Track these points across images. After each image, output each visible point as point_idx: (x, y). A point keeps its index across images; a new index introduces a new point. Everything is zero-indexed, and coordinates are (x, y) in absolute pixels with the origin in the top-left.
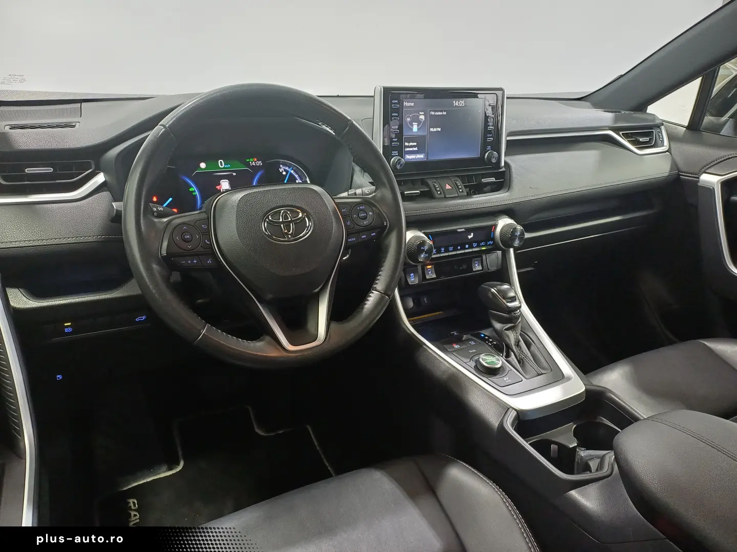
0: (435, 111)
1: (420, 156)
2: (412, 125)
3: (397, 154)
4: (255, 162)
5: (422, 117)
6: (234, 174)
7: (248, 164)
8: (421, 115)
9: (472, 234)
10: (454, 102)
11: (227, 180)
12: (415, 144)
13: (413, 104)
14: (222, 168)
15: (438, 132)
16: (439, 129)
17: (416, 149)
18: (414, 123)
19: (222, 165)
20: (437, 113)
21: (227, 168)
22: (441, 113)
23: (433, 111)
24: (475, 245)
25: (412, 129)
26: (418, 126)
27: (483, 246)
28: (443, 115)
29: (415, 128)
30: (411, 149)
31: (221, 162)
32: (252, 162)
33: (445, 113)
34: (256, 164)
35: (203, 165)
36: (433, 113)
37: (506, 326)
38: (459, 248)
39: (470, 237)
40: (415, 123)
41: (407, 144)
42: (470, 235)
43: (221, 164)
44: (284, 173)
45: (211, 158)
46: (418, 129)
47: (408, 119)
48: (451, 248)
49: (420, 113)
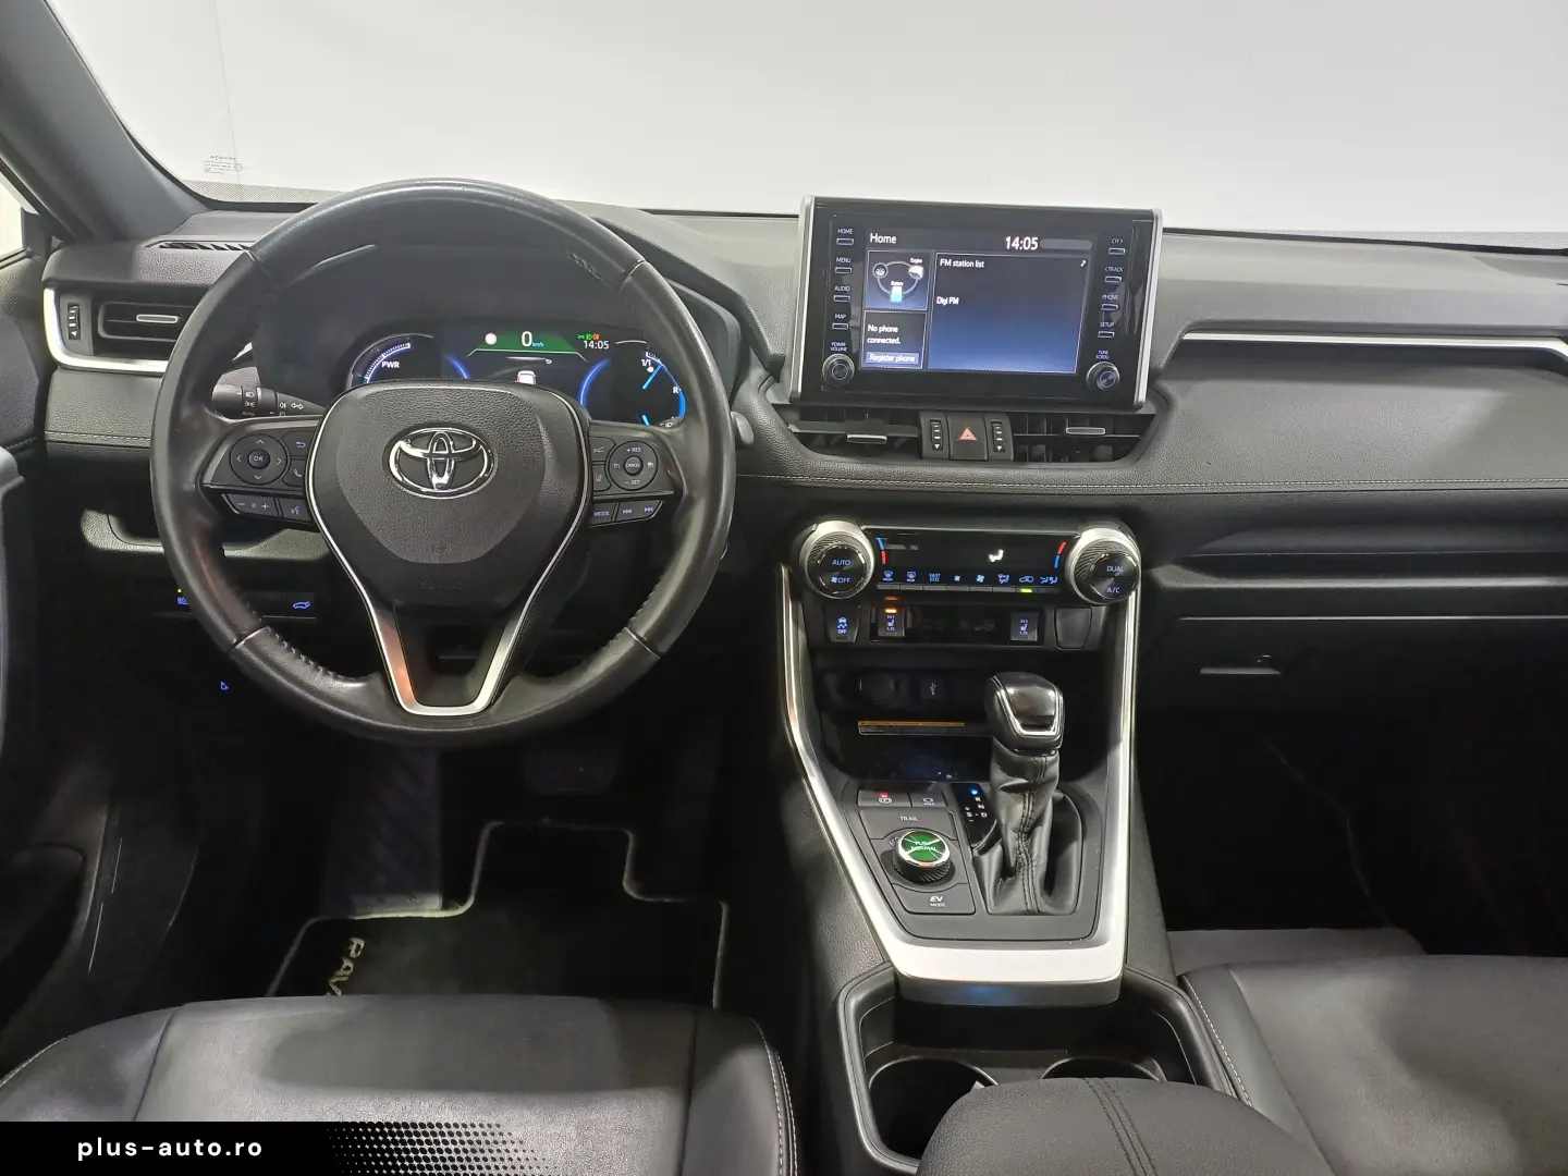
0: (954, 258)
1: (908, 360)
2: (889, 287)
3: (845, 349)
4: (593, 342)
5: (917, 270)
6: (549, 362)
7: (579, 345)
8: (913, 264)
9: (1001, 552)
10: (1008, 239)
11: (532, 373)
12: (896, 330)
13: (893, 240)
14: (524, 348)
15: (950, 306)
16: (956, 301)
17: (896, 341)
18: (893, 283)
19: (527, 342)
20: (956, 264)
21: (540, 348)
22: (971, 264)
23: (948, 257)
24: (1003, 578)
25: (888, 297)
26: (904, 288)
27: (1027, 585)
28: (974, 268)
29: (897, 292)
30: (884, 341)
31: (527, 336)
32: (589, 342)
33: (980, 264)
34: (596, 345)
35: (491, 339)
36: (948, 263)
37: (1006, 781)
38: (957, 578)
39: (993, 558)
40: (898, 283)
41: (872, 328)
42: (996, 553)
43: (527, 339)
44: (650, 370)
45: (509, 325)
46: (905, 297)
47: (880, 273)
48: (934, 577)
49: (912, 260)
